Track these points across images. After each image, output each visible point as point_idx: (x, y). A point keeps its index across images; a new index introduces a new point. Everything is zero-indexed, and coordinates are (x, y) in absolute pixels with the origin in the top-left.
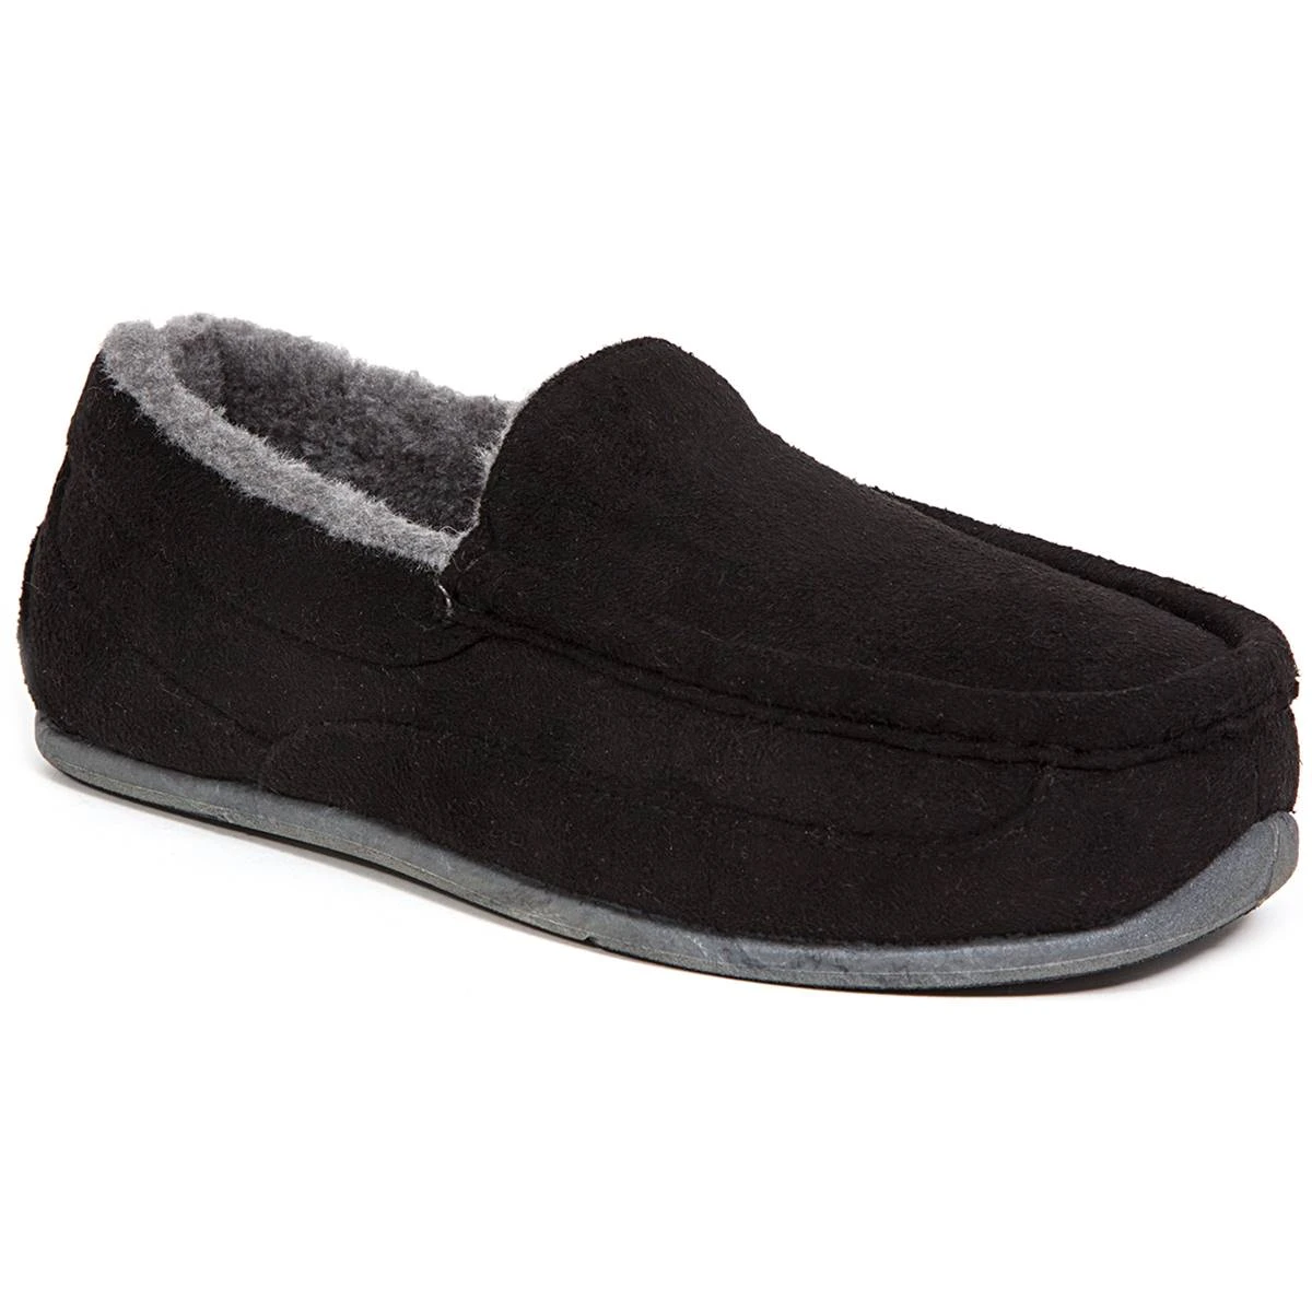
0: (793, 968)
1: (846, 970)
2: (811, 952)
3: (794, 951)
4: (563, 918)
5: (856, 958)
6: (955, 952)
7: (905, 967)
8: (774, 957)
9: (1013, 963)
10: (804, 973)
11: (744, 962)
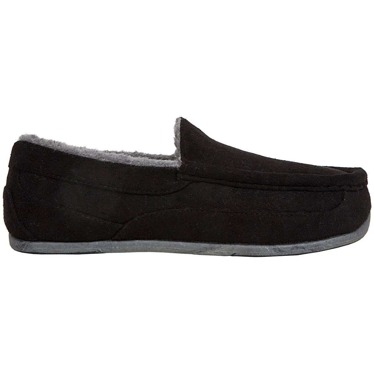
0: (291, 250)
1: (304, 249)
2: (296, 245)
3: (291, 246)
4: (225, 250)
5: (307, 245)
6: (328, 240)
7: (318, 246)
8: (286, 248)
9: (340, 242)
10: (294, 251)
11: (279, 251)
